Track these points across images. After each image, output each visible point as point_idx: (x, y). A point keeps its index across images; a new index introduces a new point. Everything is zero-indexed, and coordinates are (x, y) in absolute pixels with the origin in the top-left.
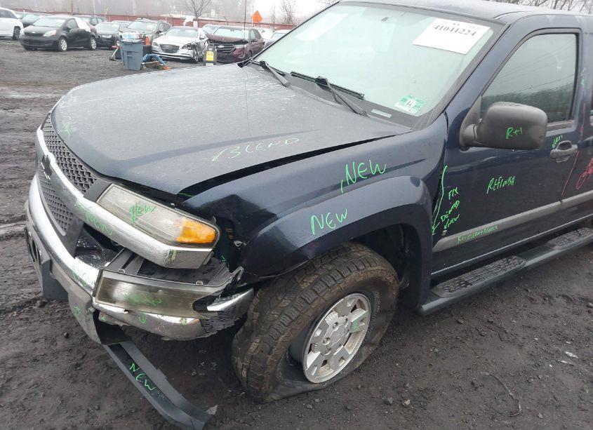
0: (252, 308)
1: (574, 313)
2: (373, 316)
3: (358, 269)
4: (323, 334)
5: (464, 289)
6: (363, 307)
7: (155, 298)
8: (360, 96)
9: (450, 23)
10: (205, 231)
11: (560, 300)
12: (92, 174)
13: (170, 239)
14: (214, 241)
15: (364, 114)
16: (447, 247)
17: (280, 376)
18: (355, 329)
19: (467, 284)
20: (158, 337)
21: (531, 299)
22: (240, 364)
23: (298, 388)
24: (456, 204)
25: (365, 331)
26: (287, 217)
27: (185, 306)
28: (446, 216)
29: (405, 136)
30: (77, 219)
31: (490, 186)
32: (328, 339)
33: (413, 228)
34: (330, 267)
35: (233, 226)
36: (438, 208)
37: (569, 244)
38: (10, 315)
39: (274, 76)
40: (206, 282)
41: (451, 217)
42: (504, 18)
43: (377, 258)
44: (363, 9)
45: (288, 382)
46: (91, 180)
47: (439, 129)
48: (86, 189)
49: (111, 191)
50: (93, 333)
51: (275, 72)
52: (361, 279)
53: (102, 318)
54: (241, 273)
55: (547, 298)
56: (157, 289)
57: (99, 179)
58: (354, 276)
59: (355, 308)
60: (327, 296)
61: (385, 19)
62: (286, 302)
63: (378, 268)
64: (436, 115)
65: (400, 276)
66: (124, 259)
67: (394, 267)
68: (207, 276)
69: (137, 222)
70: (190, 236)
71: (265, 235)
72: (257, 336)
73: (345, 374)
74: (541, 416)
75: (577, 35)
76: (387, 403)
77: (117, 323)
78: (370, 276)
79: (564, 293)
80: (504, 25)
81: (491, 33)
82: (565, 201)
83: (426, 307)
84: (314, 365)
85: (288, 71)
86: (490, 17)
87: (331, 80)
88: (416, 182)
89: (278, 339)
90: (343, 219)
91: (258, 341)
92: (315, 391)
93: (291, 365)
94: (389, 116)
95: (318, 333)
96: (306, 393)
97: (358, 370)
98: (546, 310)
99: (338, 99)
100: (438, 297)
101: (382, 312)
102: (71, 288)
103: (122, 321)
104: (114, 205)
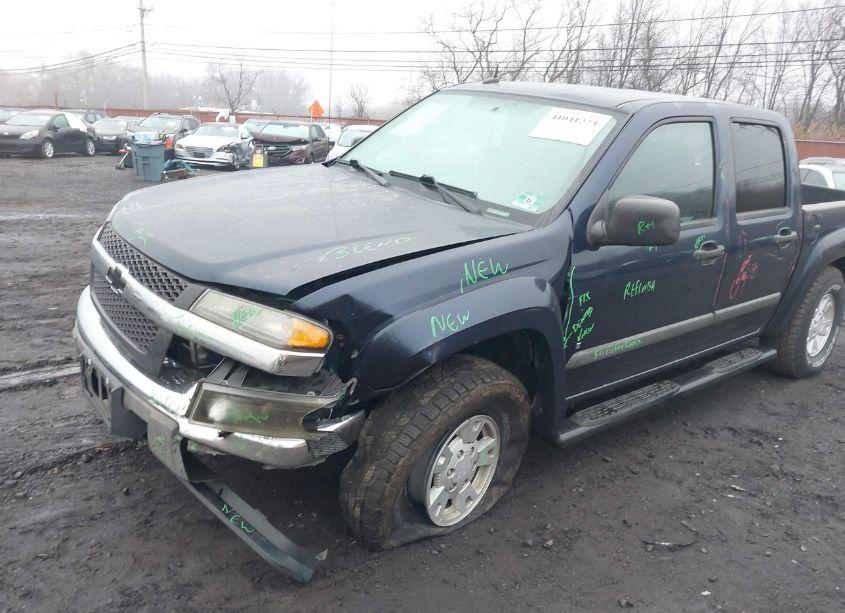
0: (363, 433)
1: (741, 446)
2: (504, 445)
3: (484, 382)
4: (447, 462)
5: (608, 416)
6: (490, 435)
7: (258, 413)
8: (472, 195)
9: (569, 112)
10: (318, 334)
11: (725, 433)
12: (180, 280)
13: (280, 343)
14: (327, 345)
15: (479, 213)
16: (583, 363)
17: (398, 516)
18: (483, 462)
19: (610, 411)
20: (259, 466)
21: (691, 434)
22: (352, 501)
23: (420, 532)
24: (589, 311)
25: (494, 465)
26: (404, 318)
27: (294, 422)
28: (579, 326)
29: (527, 235)
30: (164, 332)
31: (626, 291)
32: (452, 470)
33: (541, 334)
34: (453, 380)
35: (346, 333)
36: (569, 313)
37: (730, 367)
38: (49, 472)
39: (373, 178)
40: (318, 393)
41: (585, 325)
42: (626, 107)
43: (504, 372)
44: (469, 98)
45: (406, 526)
46: (181, 288)
47: (563, 226)
48: (174, 297)
49: (207, 297)
50: (178, 467)
51: (370, 172)
52: (487, 393)
53: (192, 448)
54: (355, 384)
55: (709, 431)
56: (264, 402)
57: (191, 286)
58: (481, 390)
59: (480, 437)
60: (451, 412)
61: (495, 109)
62: (405, 420)
63: (503, 382)
64: (558, 212)
65: (531, 396)
66: (224, 370)
67: (523, 383)
68: (317, 387)
69: (240, 328)
70: (301, 340)
71: (381, 339)
72: (372, 463)
73: (474, 517)
74: (704, 550)
75: (711, 123)
76: (526, 545)
77: (209, 452)
78: (498, 391)
79: (729, 425)
80: (626, 113)
81: (614, 122)
82: (718, 312)
83: (564, 436)
84: (438, 503)
85: (386, 170)
86: (613, 105)
87: (438, 179)
88: (541, 285)
89: (398, 462)
90: (465, 321)
91: (374, 468)
92: (439, 536)
93: (411, 505)
94: (507, 214)
95: (441, 461)
96: (429, 538)
97: (489, 514)
98: (710, 444)
99: (447, 199)
100: (576, 426)
101: (512, 442)
102: (152, 416)
103: (216, 449)
104: (212, 312)
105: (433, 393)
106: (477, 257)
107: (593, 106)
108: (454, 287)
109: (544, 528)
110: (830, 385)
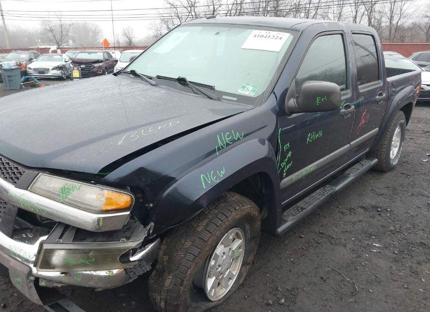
0: (161, 254)
1: (370, 217)
2: (247, 242)
3: (236, 210)
4: (215, 263)
5: (302, 213)
6: (240, 238)
7: (88, 258)
8: (212, 88)
9: (263, 33)
10: (124, 199)
12: (20, 168)
13: (97, 209)
14: (131, 205)
15: (219, 99)
16: (287, 184)
17: (189, 301)
18: (236, 254)
19: (302, 209)
20: (92, 290)
21: (343, 213)
22: (158, 298)
23: (203, 307)
24: (289, 155)
25: (242, 255)
26: (184, 178)
27: (114, 260)
28: (284, 164)
30: (11, 207)
31: (308, 139)
32: (219, 266)
33: (267, 174)
34: (216, 212)
35: (143, 192)
36: (279, 158)
37: (358, 172)
39: (146, 81)
40: (128, 238)
41: (287, 163)
42: (297, 27)
43: (245, 200)
44: (200, 28)
45: (194, 304)
46: (20, 173)
47: (272, 102)
48: (16, 180)
49: (40, 179)
50: (35, 297)
51: (144, 77)
52: (239, 216)
53: (42, 284)
54: (152, 228)
55: (351, 210)
56: (90, 250)
57: (27, 171)
58: (234, 215)
59: (234, 239)
60: (218, 233)
61: (218, 33)
62: (188, 244)
63: (246, 207)
64: (267, 95)
65: (261, 211)
66: (58, 232)
67: (256, 203)
68: (127, 233)
69: (67, 200)
70: (112, 204)
71: (168, 195)
72: (169, 274)
73: (234, 289)
74: (371, 291)
75: (342, 35)
76: (268, 305)
77: (55, 285)
78: (244, 213)
79: (361, 205)
80: (297, 31)
81: (292, 37)
82: (351, 143)
83: (280, 230)
84: (212, 288)
85: (154, 75)
86: (289, 26)
87: (189, 79)
88: (262, 142)
89: (187, 273)
90: (223, 174)
91: (171, 277)
92: (215, 307)
93: (195, 291)
94: (235, 99)
95: (212, 263)
96: (209, 310)
97: (242, 285)
98: (353, 218)
99: (194, 90)
100: (287, 221)
101: (252, 239)
102: (11, 264)
103: (60, 283)
104: (44, 190)
105: (205, 223)
106: (224, 130)
109: (277, 290)
110: (403, 174)
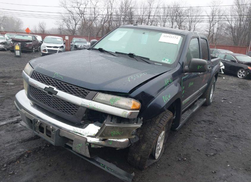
1: (208, 125)
7: (121, 131)
8: (148, 59)
10: (138, 104)
11: (202, 122)
13: (129, 108)
14: (140, 108)
20: (115, 148)
23: (152, 162)
24: (184, 92)
30: (82, 108)
31: (189, 85)
39: (110, 54)
40: (137, 123)
42: (182, 33)
47: (179, 68)
49: (98, 95)
51: (109, 52)
53: (93, 146)
55: (199, 122)
57: (91, 92)
61: (144, 33)
64: (176, 63)
66: (109, 119)
69: (114, 104)
70: (135, 106)
72: (144, 143)
75: (198, 38)
76: (179, 161)
77: (98, 147)
81: (182, 38)
82: (200, 89)
83: (178, 128)
85: (113, 51)
86: (180, 33)
90: (170, 97)
91: (145, 145)
94: (161, 65)
98: (201, 125)
99: (138, 60)
102: (75, 138)
103: (102, 146)
104: (102, 100)
105: (159, 119)
106: (167, 78)
107: (174, 33)
108: (164, 87)
109: (180, 155)
110: (215, 107)
